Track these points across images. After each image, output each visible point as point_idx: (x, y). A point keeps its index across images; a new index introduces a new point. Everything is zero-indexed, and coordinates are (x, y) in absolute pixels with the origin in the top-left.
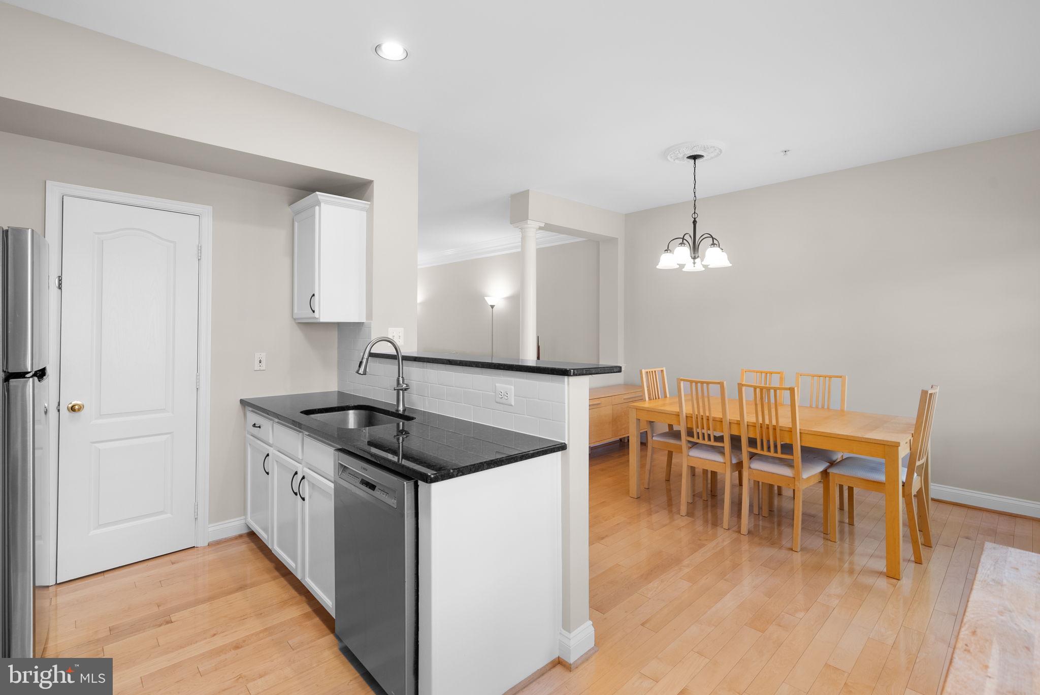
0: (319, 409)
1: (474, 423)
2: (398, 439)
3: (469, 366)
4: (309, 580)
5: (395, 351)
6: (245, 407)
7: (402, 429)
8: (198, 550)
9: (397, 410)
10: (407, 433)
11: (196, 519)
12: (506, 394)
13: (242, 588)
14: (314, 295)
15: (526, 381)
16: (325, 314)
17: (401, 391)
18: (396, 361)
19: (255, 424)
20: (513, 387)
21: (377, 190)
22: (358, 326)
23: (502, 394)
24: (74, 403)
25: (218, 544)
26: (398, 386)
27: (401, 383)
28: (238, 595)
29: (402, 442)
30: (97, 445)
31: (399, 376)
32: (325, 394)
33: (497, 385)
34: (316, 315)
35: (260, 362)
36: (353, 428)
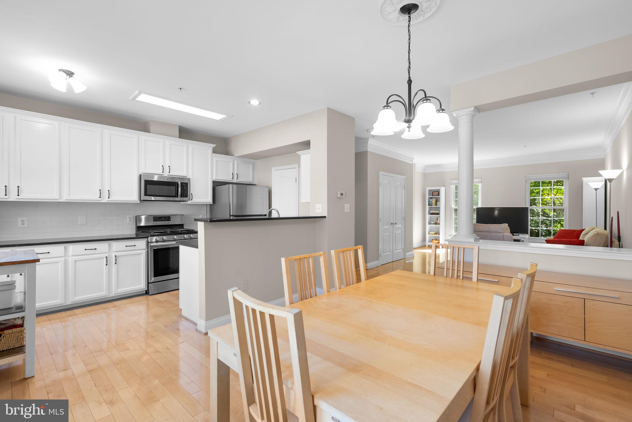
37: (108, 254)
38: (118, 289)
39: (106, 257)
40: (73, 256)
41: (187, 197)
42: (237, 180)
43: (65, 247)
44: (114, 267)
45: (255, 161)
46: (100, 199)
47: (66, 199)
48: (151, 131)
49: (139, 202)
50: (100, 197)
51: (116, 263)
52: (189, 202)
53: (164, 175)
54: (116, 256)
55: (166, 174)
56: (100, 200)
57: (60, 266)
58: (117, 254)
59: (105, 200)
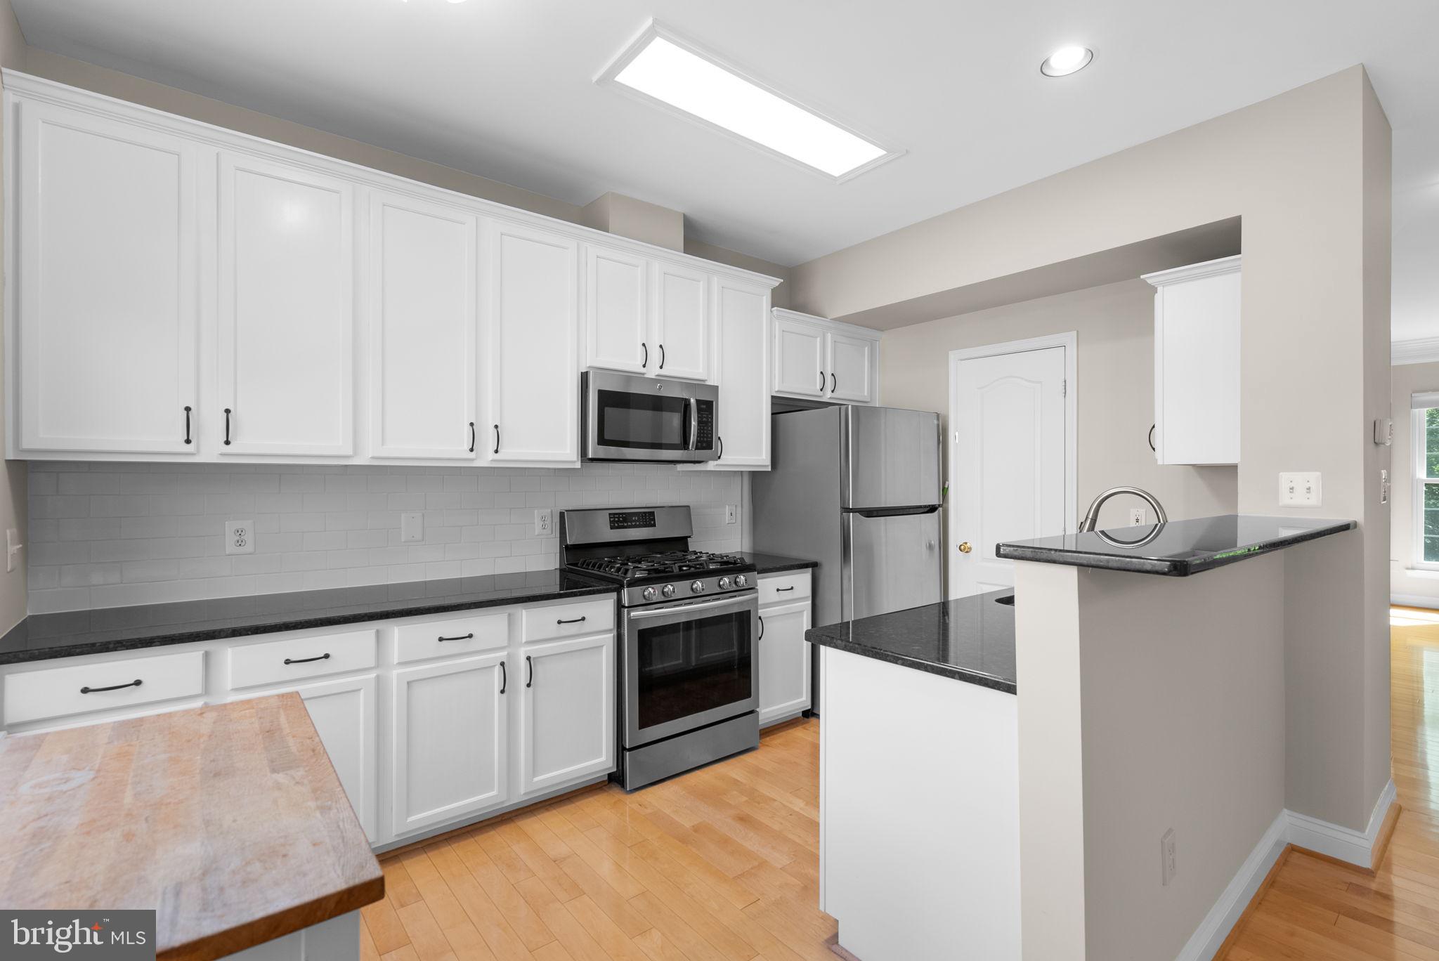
14: (1154, 427)
30: (981, 585)
34: (1158, 455)
37: (505, 653)
38: (534, 775)
39: (502, 664)
40: (401, 664)
41: (712, 448)
42: (834, 395)
43: (378, 631)
44: (523, 697)
45: (877, 334)
46: (472, 455)
47: (376, 455)
48: (611, 228)
49: (578, 465)
50: (472, 450)
51: (529, 685)
52: (711, 466)
53: (646, 376)
54: (529, 658)
55: (652, 371)
56: (472, 460)
57: (363, 704)
58: (534, 650)
59: (486, 458)
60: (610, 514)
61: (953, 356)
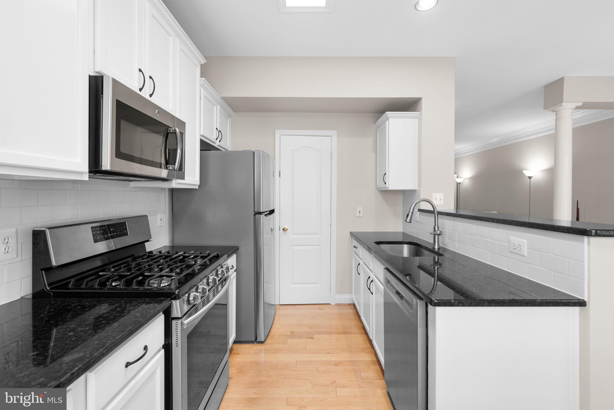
0: (386, 242)
1: (490, 265)
2: (434, 268)
3: (486, 221)
4: (375, 342)
5: (432, 208)
6: (352, 237)
7: (437, 261)
8: (331, 306)
9: (434, 248)
10: (440, 264)
11: (330, 290)
12: (519, 246)
13: (345, 333)
14: (385, 174)
15: (538, 236)
16: (392, 185)
17: (437, 236)
18: (433, 215)
19: (355, 246)
20: (526, 241)
21: (424, 105)
22: (413, 192)
23: (516, 246)
24: (285, 227)
25: (340, 305)
26: (434, 232)
27: (437, 230)
28: (343, 336)
29: (437, 270)
30: (292, 247)
31: (435, 225)
32: (395, 233)
33: (511, 237)
34: (387, 185)
35: (360, 212)
36: (406, 256)
42: (220, 144)
45: (233, 113)
60: (92, 228)
61: (278, 133)
